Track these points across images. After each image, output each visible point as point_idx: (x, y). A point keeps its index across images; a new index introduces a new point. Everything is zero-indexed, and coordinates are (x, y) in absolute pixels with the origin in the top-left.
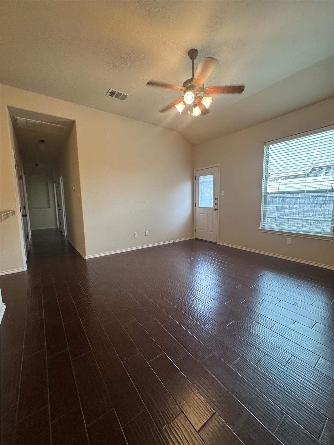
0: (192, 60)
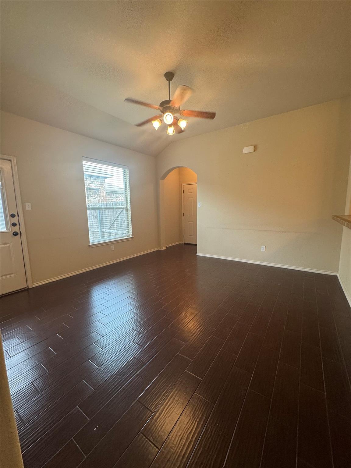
0: (168, 82)
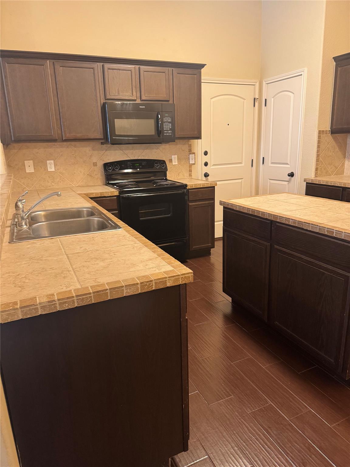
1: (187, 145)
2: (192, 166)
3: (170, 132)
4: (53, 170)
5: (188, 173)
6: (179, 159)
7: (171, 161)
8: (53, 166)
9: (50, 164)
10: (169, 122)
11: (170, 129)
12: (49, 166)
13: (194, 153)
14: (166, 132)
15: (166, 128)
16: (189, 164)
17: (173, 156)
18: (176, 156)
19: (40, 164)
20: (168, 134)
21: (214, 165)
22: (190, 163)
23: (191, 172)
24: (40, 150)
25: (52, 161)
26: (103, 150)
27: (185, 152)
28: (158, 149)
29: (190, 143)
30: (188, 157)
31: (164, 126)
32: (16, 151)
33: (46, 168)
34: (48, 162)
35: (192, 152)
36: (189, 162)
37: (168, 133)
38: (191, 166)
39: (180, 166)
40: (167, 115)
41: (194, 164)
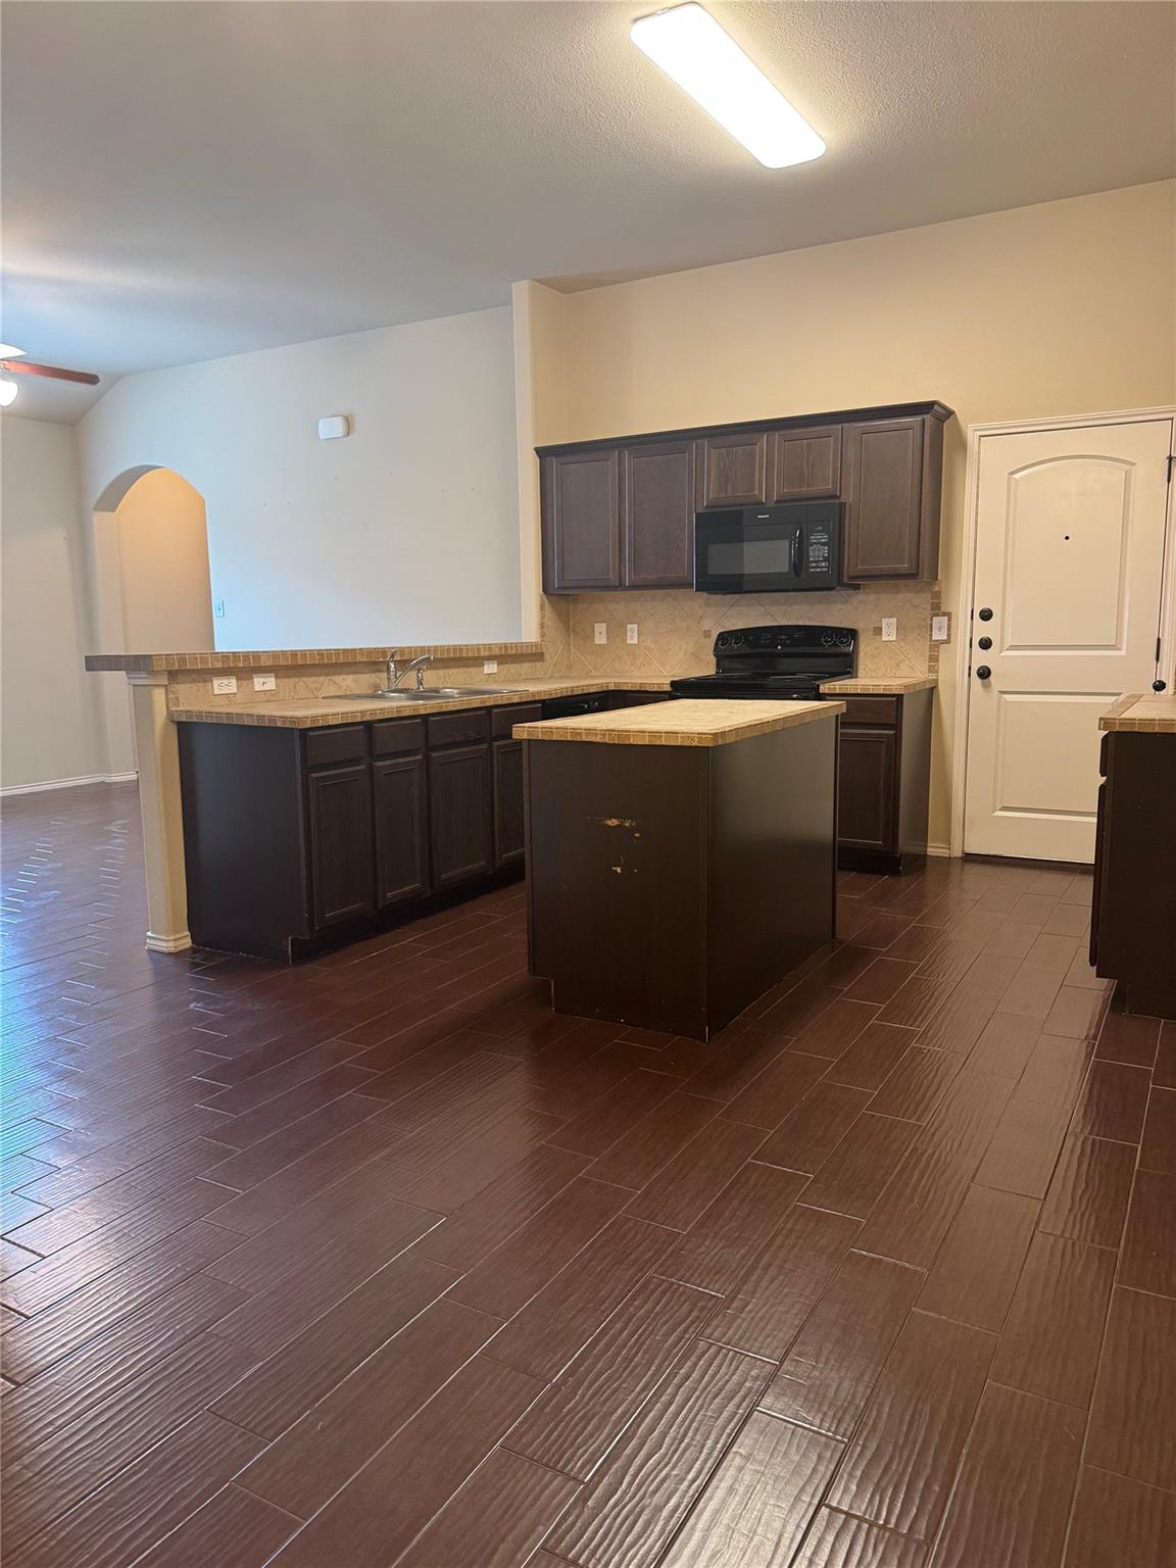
1: (929, 595)
2: (942, 646)
3: (823, 564)
4: (635, 641)
5: (926, 664)
6: (901, 628)
7: (878, 631)
8: (636, 634)
9: (632, 630)
10: (824, 544)
11: (825, 560)
12: (629, 634)
13: (949, 615)
14: (814, 565)
15: (814, 556)
16: (931, 640)
17: (885, 621)
18: (894, 620)
19: (617, 630)
20: (818, 570)
21: (1012, 648)
22: (933, 638)
23: (937, 661)
24: (618, 605)
25: (635, 626)
26: (724, 606)
27: (921, 610)
28: (846, 602)
29: (937, 589)
30: (929, 622)
31: (811, 554)
32: (585, 605)
33: (624, 640)
34: (629, 626)
35: (943, 610)
36: (931, 635)
37: (819, 567)
38: (936, 646)
39: (902, 644)
40: (820, 528)
41: (948, 641)
